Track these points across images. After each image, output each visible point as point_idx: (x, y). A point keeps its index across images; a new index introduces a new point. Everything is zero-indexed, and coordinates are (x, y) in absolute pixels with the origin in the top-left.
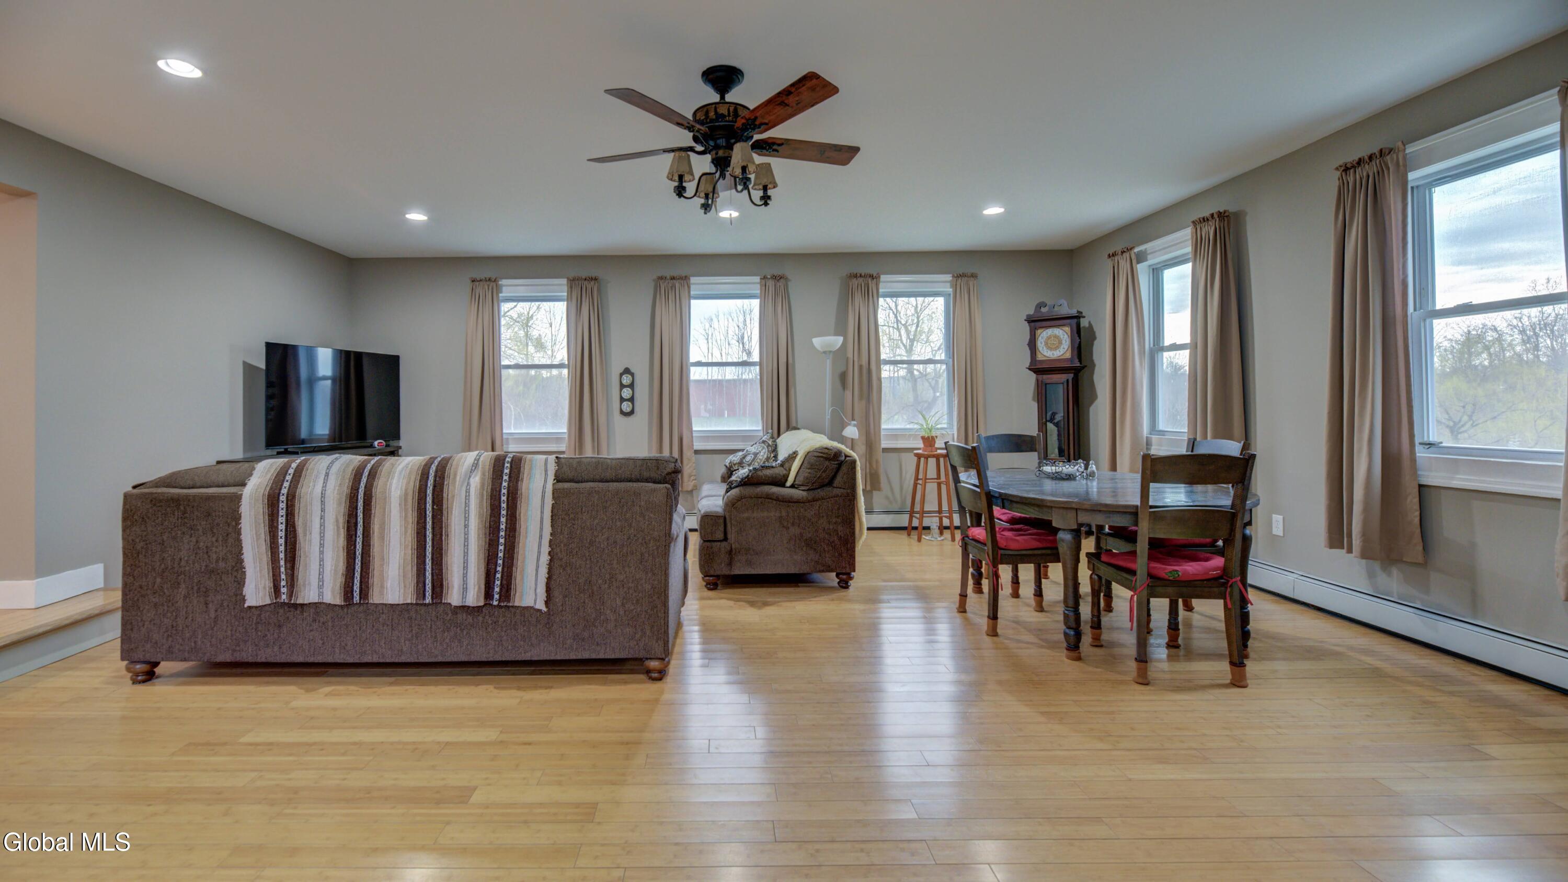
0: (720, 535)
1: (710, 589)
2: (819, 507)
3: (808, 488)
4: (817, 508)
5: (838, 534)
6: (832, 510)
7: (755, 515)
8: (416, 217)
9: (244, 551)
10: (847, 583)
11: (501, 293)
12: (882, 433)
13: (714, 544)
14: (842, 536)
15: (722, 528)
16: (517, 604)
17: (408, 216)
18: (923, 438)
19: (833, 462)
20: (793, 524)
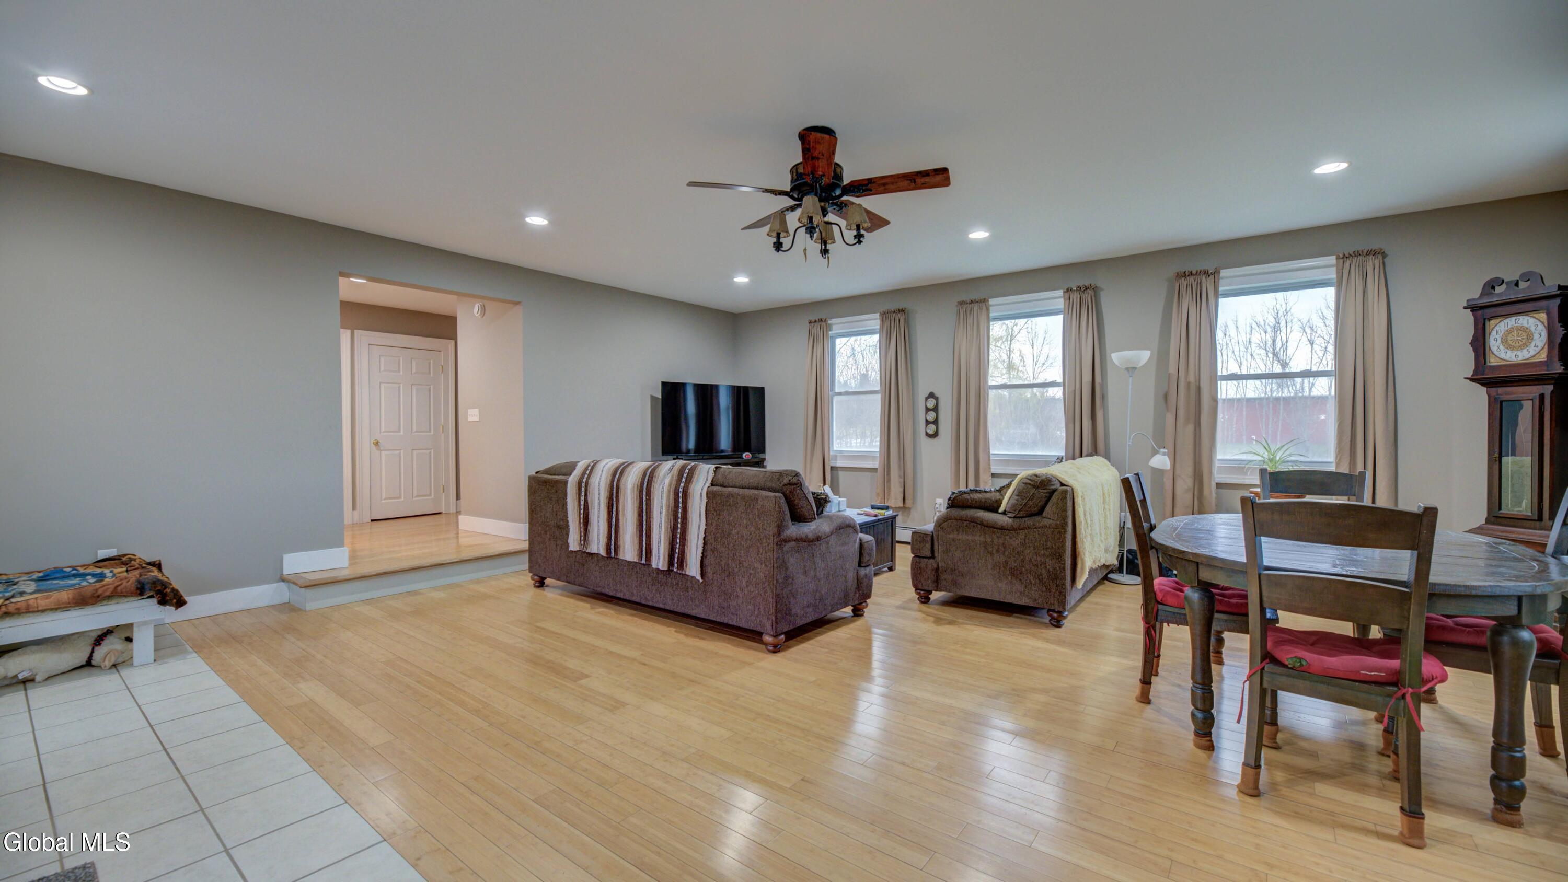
0: (927, 553)
1: (922, 602)
2: (1026, 537)
3: (1014, 515)
4: (1023, 537)
5: (1046, 567)
6: (1040, 541)
7: (960, 537)
8: (741, 279)
9: (569, 516)
10: (1059, 621)
11: (830, 331)
12: (1217, 464)
13: (922, 560)
14: (1051, 570)
15: (929, 545)
16: (687, 573)
17: (735, 280)
18: (1263, 472)
19: (1041, 491)
20: (998, 551)
